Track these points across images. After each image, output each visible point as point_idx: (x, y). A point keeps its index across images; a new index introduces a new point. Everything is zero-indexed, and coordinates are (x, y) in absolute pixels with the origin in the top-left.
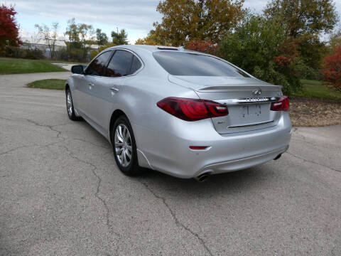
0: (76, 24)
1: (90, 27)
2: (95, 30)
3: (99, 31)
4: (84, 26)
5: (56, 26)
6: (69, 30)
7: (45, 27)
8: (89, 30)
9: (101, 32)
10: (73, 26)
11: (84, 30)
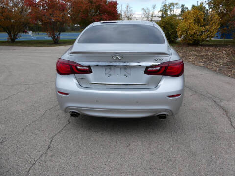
0: (167, 4)
1: (176, 4)
2: (180, 6)
3: (183, 6)
4: (172, 4)
5: (154, 7)
6: (162, 9)
7: (148, 9)
8: (176, 6)
9: (184, 7)
10: (165, 6)
11: (172, 7)
